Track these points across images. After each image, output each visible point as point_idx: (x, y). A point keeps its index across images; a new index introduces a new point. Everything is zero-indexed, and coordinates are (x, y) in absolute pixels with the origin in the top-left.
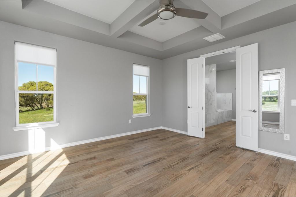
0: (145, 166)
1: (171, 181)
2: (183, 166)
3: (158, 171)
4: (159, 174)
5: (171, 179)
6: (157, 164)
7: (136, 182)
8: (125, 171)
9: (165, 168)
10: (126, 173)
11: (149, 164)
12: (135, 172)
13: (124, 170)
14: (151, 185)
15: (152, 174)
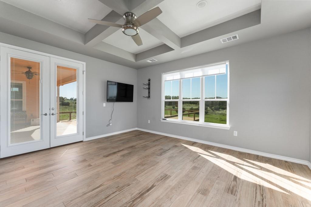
0: (153, 187)
1: (127, 172)
2: (103, 193)
3: (136, 181)
4: (136, 178)
5: (126, 173)
6: (138, 192)
7: (154, 168)
8: (170, 176)
9: (129, 185)
10: (167, 175)
11: (148, 190)
12: (159, 177)
13: (172, 177)
14: (142, 168)
15: (143, 176)
